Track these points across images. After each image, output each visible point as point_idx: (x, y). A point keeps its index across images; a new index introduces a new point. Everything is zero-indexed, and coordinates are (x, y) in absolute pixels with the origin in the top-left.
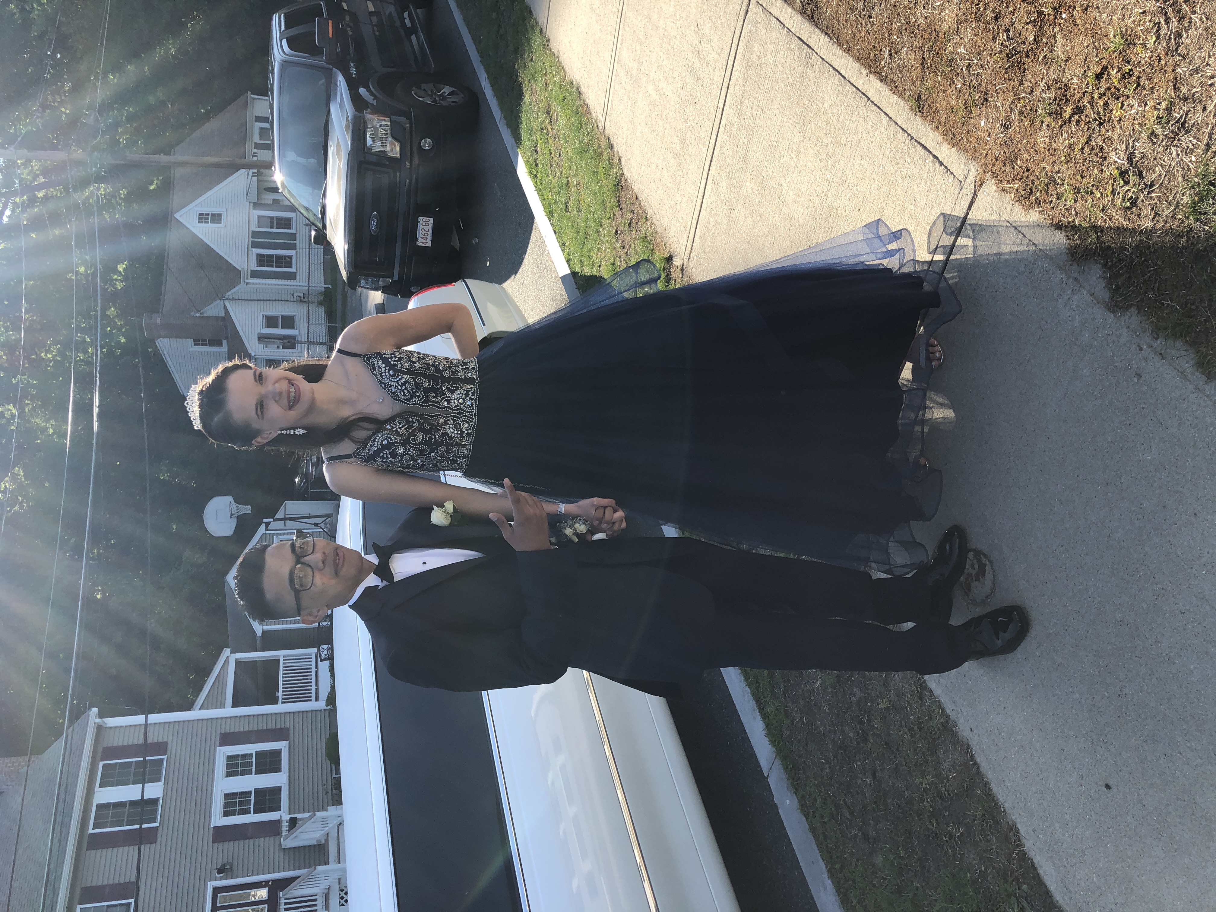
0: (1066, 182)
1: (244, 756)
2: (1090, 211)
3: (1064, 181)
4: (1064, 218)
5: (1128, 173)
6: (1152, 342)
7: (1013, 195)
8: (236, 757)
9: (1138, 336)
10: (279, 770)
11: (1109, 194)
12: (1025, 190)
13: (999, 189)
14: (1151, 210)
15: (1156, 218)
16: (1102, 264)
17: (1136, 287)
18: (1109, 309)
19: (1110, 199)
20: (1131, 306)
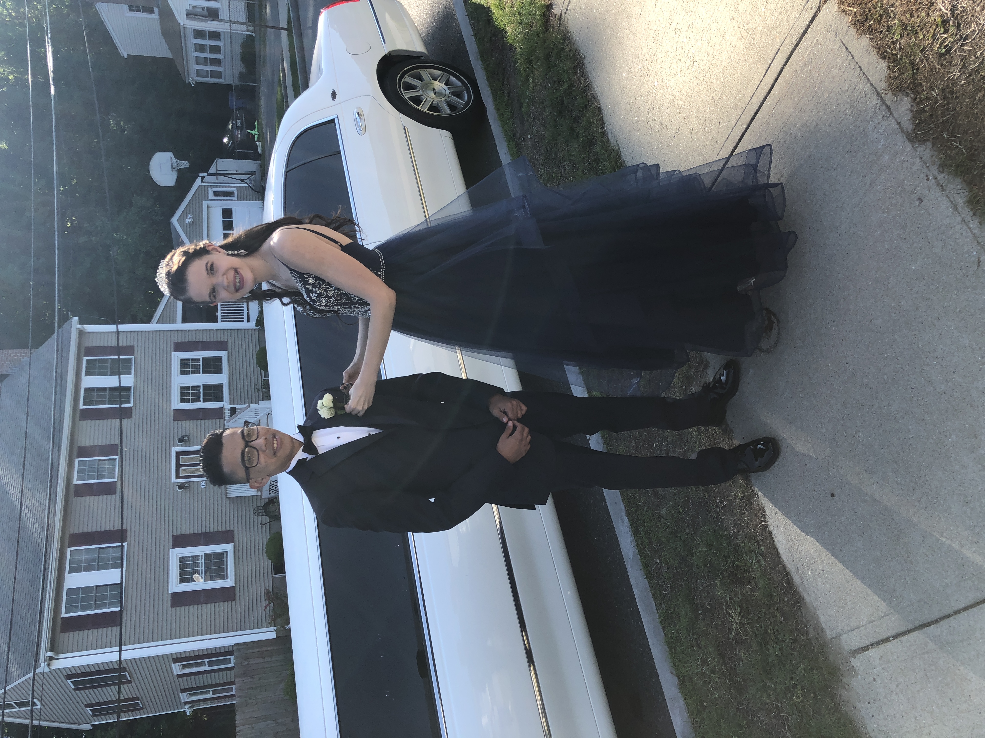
0: (897, 17)
1: (192, 360)
2: (912, 49)
3: (895, 15)
4: (889, 49)
5: (949, 22)
6: (937, 175)
7: (851, 17)
8: (187, 360)
9: (927, 167)
10: (220, 371)
11: (930, 38)
12: (861, 16)
13: (840, 10)
14: (961, 60)
15: (963, 70)
16: (912, 98)
17: (936, 124)
18: (909, 139)
19: (930, 42)
20: (928, 140)
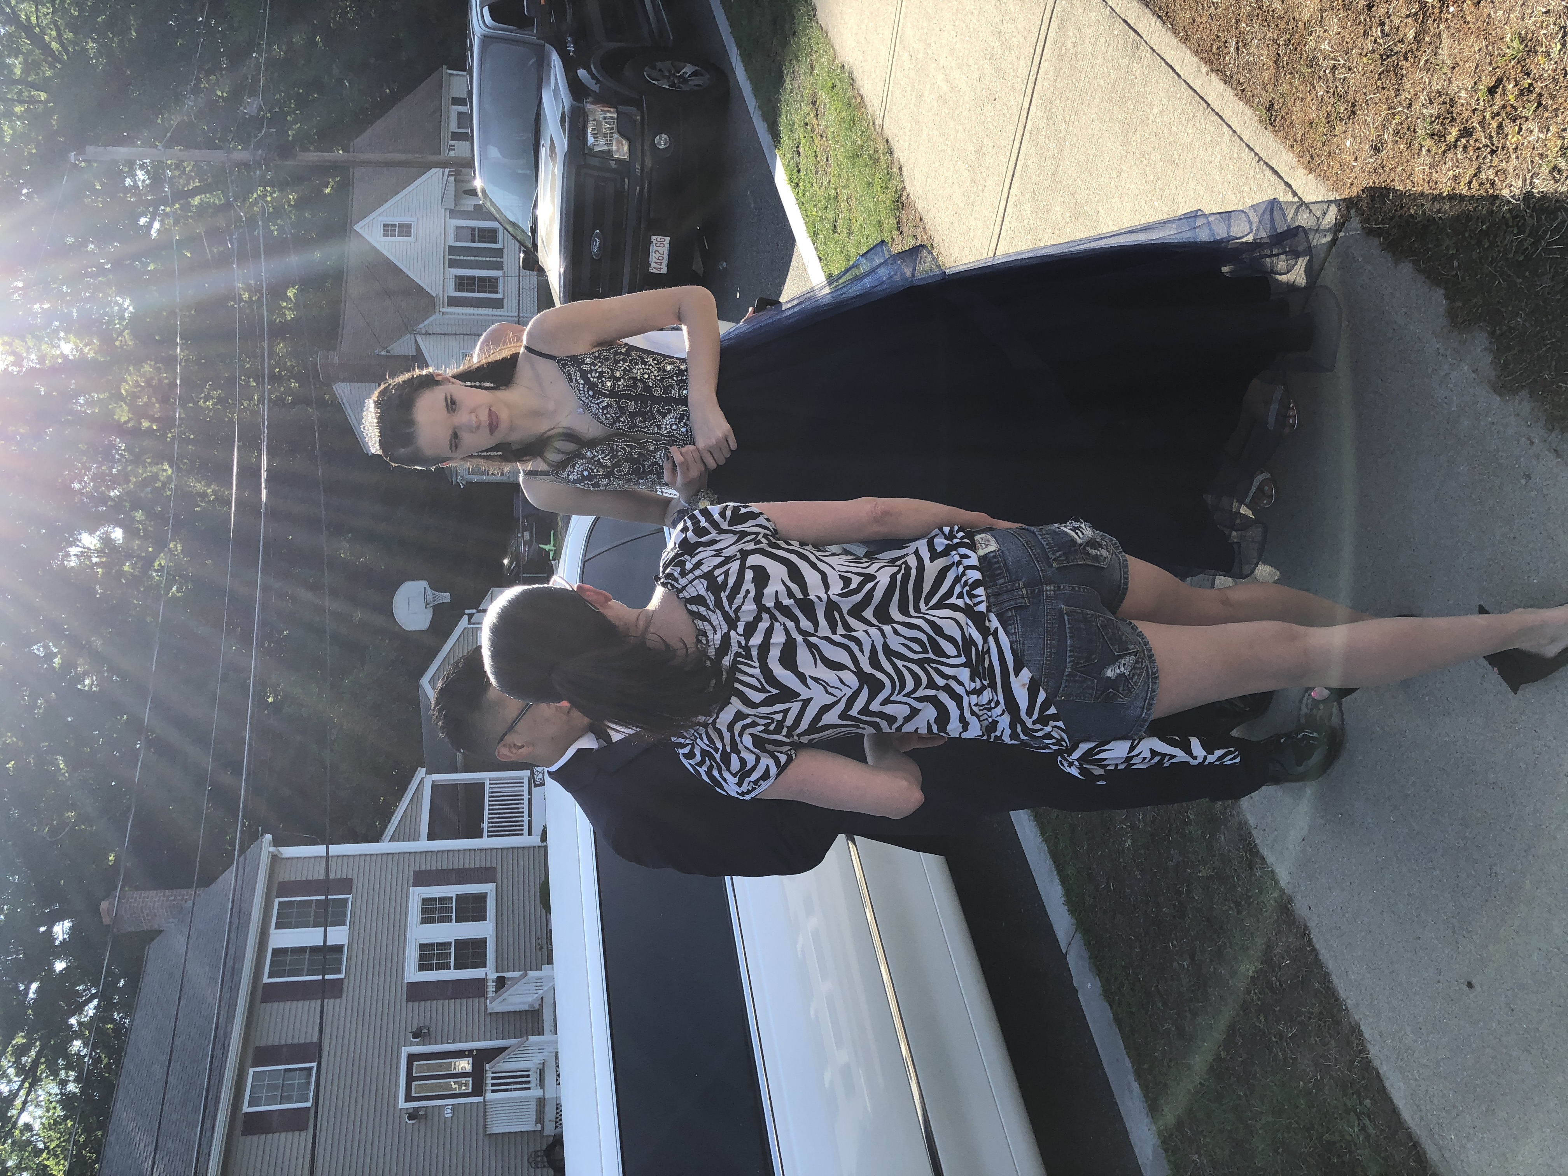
1: (442, 899)
8: (432, 900)
10: (484, 919)
